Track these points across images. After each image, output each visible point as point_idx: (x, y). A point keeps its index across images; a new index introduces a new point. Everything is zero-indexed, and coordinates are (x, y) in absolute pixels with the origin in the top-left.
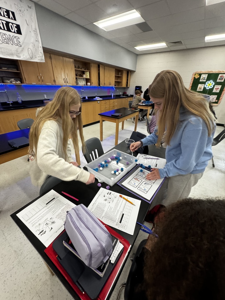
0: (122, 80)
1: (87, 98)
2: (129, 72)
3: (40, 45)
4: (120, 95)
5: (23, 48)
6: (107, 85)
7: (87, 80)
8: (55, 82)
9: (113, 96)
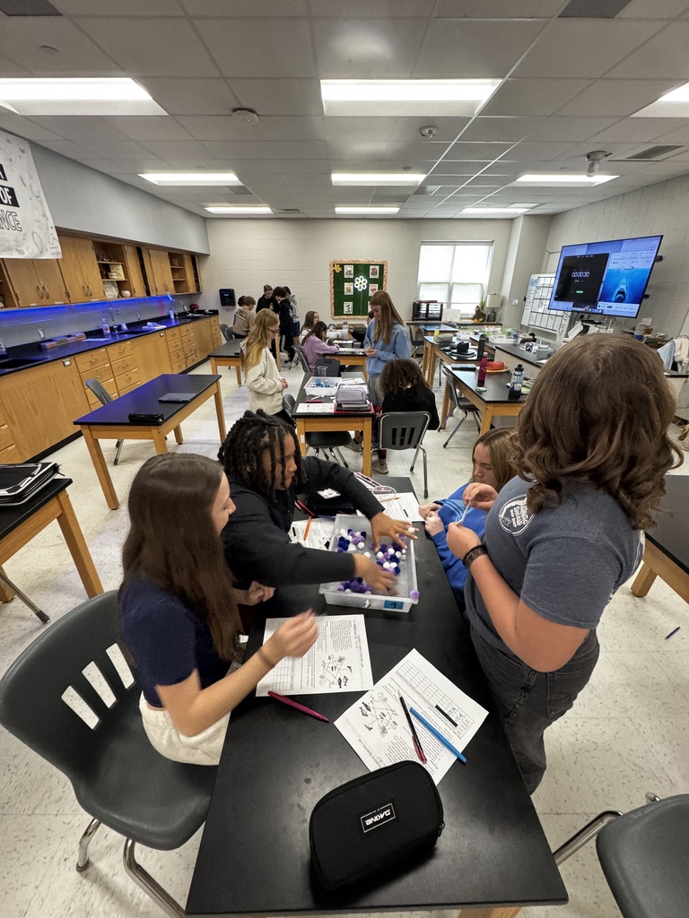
0: (184, 275)
1: (125, 327)
2: (195, 258)
3: (51, 224)
4: (185, 313)
5: (25, 235)
6: (161, 293)
7: (121, 285)
8: (69, 297)
9: (172, 317)
